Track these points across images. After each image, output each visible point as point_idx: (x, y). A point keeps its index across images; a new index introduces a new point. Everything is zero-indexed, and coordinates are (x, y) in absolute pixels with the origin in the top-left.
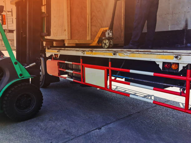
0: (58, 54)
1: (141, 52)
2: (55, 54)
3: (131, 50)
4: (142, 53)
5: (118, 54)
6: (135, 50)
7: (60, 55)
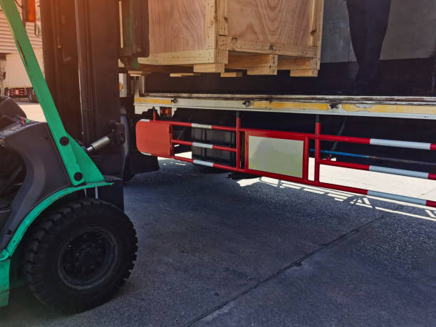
0: (171, 108)
1: (398, 100)
2: (161, 108)
3: (374, 97)
4: (403, 103)
5: (340, 106)
6: (384, 97)
7: (178, 109)
